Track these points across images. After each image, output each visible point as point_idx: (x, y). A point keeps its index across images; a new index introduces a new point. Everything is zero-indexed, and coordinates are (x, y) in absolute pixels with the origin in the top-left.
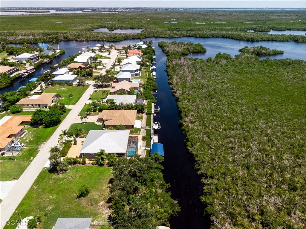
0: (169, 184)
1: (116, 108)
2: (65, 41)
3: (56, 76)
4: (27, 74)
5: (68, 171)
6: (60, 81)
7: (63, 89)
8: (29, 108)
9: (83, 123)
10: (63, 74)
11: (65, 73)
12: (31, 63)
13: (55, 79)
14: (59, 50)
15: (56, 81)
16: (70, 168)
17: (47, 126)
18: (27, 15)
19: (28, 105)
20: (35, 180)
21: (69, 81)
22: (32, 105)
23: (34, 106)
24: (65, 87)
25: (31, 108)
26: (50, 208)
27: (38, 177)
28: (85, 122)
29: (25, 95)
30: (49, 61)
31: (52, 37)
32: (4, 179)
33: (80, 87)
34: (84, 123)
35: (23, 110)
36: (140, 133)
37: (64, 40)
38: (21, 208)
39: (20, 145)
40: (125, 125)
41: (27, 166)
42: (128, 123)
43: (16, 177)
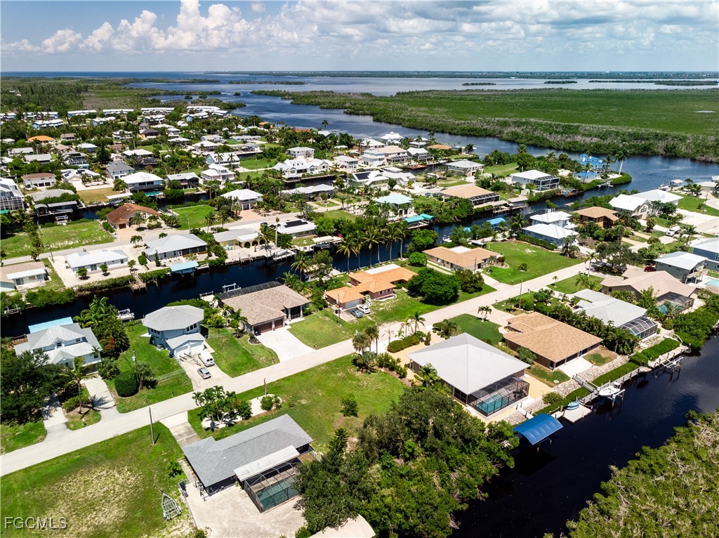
0: (486, 495)
1: (563, 316)
2: (664, 157)
3: (535, 224)
4: (506, 209)
5: (373, 374)
6: (537, 234)
7: (529, 251)
8: (437, 265)
9: (481, 319)
10: (548, 224)
11: (554, 223)
12: (531, 191)
13: (529, 229)
14: (621, 174)
15: (529, 232)
16: (381, 372)
17: (425, 302)
18: (651, 90)
19: (438, 259)
20: (329, 360)
21: (551, 239)
22: (443, 261)
23: (445, 263)
24: (535, 249)
25: (440, 266)
26: (303, 402)
27: (335, 361)
28: (485, 320)
29: (456, 243)
30: (572, 194)
31: (638, 145)
32: (307, 341)
33: (565, 257)
34: (483, 321)
35: (428, 265)
36: (557, 384)
37: (662, 155)
38: (283, 382)
39: (364, 311)
40: (537, 354)
41: (343, 340)
42: (547, 352)
43: (317, 346)
